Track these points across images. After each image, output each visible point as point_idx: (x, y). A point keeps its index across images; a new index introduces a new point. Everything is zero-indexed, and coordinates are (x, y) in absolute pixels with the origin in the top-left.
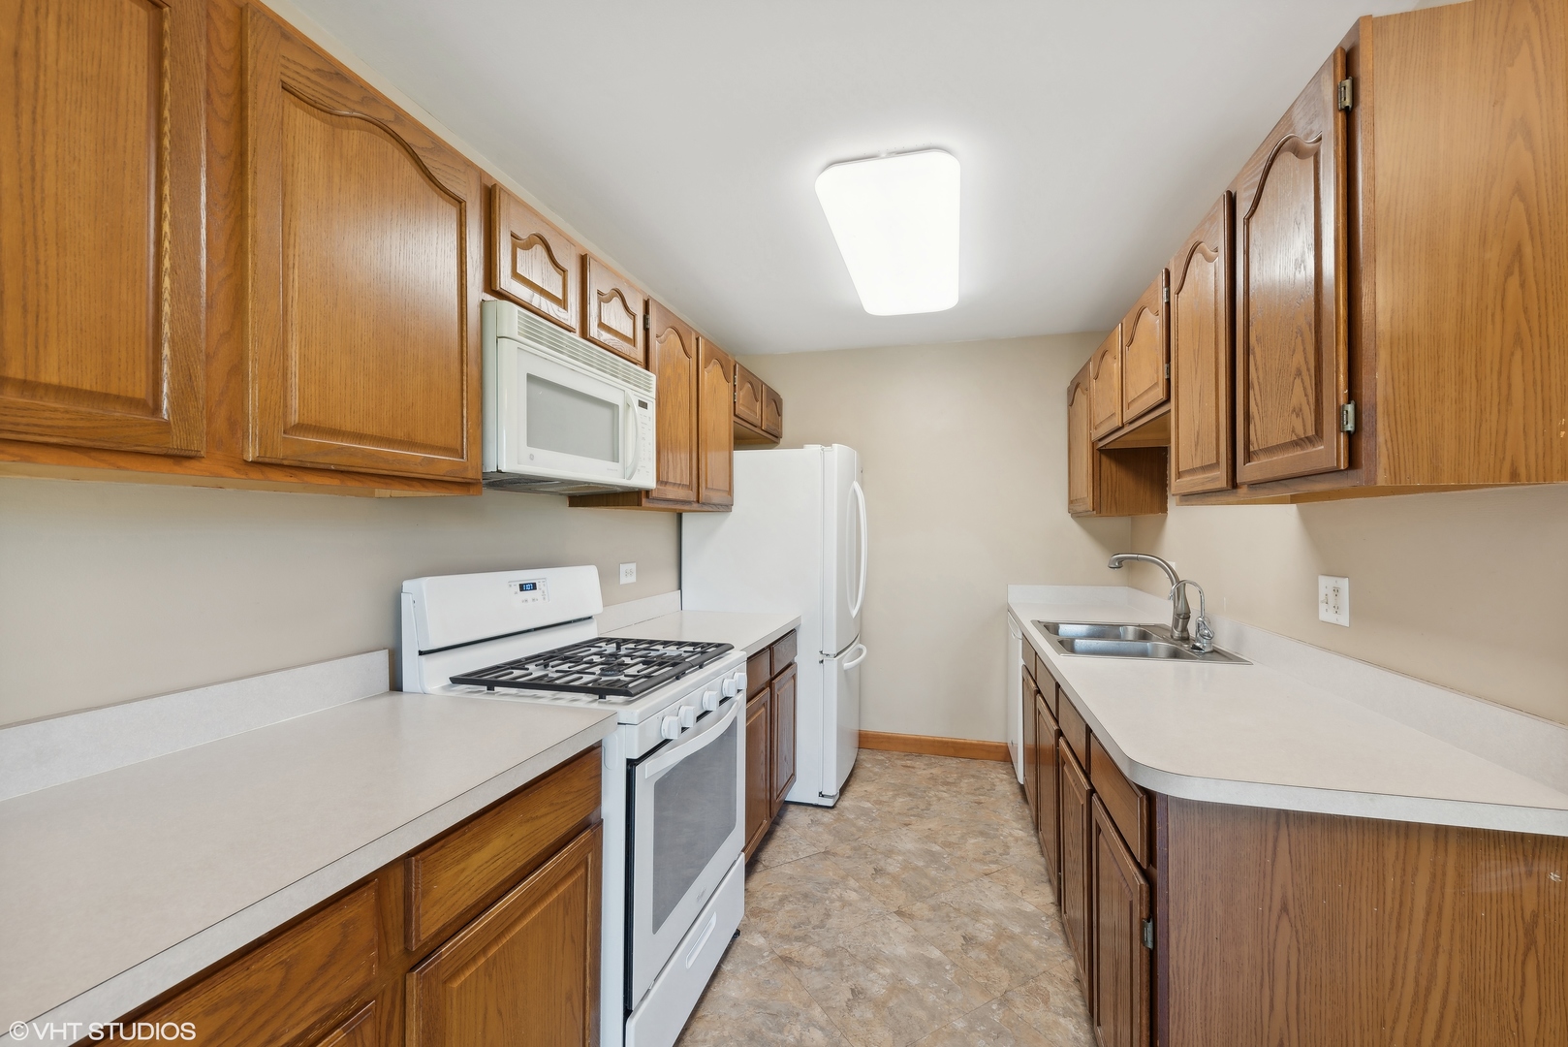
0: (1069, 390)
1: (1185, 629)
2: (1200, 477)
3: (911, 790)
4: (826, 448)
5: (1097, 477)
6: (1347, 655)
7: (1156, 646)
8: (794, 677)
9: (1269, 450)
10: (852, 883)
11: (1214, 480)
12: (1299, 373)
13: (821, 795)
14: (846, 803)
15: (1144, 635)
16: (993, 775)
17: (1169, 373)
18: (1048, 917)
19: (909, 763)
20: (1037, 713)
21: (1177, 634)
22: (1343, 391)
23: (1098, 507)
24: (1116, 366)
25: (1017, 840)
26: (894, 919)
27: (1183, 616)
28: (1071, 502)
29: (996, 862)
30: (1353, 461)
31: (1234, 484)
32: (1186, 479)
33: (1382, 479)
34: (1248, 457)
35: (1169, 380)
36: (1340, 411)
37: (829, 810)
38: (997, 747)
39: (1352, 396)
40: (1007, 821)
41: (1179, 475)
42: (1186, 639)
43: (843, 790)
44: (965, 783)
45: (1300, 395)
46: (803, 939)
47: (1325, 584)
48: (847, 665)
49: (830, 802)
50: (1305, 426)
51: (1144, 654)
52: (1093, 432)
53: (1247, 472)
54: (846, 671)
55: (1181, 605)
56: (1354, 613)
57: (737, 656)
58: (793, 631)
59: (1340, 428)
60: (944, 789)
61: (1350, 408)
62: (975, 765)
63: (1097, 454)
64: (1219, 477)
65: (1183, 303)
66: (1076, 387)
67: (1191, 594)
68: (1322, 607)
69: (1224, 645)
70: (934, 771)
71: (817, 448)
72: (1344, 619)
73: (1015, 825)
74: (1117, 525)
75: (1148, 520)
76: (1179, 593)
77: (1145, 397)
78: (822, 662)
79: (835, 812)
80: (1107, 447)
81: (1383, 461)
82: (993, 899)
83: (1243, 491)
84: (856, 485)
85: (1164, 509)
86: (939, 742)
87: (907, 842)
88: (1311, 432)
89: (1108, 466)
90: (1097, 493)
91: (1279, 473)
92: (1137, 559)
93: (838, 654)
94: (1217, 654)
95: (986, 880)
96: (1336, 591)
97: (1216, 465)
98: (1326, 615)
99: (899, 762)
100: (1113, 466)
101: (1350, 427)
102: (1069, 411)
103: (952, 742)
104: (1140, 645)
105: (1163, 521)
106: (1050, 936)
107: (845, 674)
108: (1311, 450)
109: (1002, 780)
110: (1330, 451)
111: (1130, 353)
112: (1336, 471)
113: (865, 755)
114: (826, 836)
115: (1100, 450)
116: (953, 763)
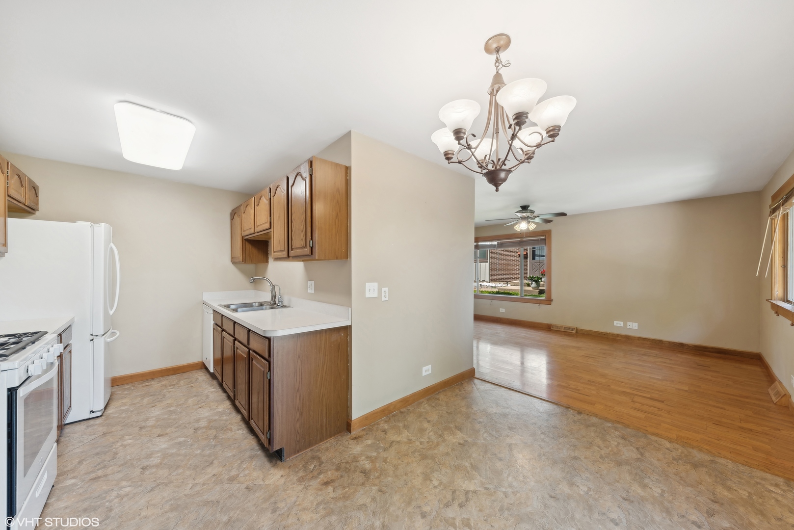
0: (231, 214)
1: (275, 301)
2: (280, 253)
3: (152, 394)
4: (93, 224)
5: (244, 249)
6: (313, 300)
7: (266, 307)
8: (70, 352)
9: (297, 248)
10: (127, 437)
11: (284, 254)
12: (302, 231)
13: (92, 412)
14: (110, 411)
15: (261, 304)
16: (196, 375)
17: (271, 220)
18: (228, 409)
19: (147, 384)
20: (222, 338)
21: (272, 302)
22: (310, 238)
23: (244, 261)
24: (252, 211)
25: (212, 392)
26: (158, 439)
27: (274, 297)
28: (232, 258)
29: (204, 402)
30: (312, 253)
31: (288, 256)
32: (276, 253)
33: (317, 258)
34: (292, 249)
35: (271, 222)
36: (310, 241)
37: (101, 418)
38: (197, 364)
39: (312, 239)
40: (206, 388)
41: (274, 252)
42: (275, 304)
43: (106, 408)
44: (182, 383)
45: (302, 236)
46: (105, 467)
47: (309, 282)
48: (109, 340)
49: (99, 414)
50: (303, 243)
51: (262, 309)
52: (243, 232)
53: (292, 253)
54: (108, 343)
55: (274, 293)
56: (315, 289)
57: (50, 337)
58: (70, 326)
59: (310, 246)
60: (172, 387)
61: (311, 241)
62: (186, 375)
63: (244, 241)
64: (285, 254)
65: (275, 200)
66: (234, 214)
67: (277, 288)
68: (309, 289)
69: (285, 303)
70: (163, 383)
71: (89, 224)
72: (313, 292)
73: (210, 388)
74: (250, 267)
75: (261, 265)
76: (273, 290)
77: (263, 226)
78: (92, 340)
79: (103, 417)
80: (249, 239)
81: (317, 254)
82: (205, 413)
83: (291, 258)
84: (112, 245)
85: (267, 262)
86: (164, 370)
87: (156, 412)
88: (304, 246)
89: (248, 245)
90: (244, 255)
91: (298, 254)
92: (260, 279)
93: (104, 335)
94: (284, 306)
95: (200, 409)
96: (311, 284)
97: (284, 250)
98: (309, 291)
99: (140, 386)
100: (250, 246)
101: (311, 246)
102: (231, 223)
103: (173, 368)
104: (261, 307)
105: (267, 265)
106: (230, 414)
107: (107, 344)
108: (304, 250)
109: (201, 376)
110: (307, 251)
111: (258, 208)
112: (309, 255)
113: (115, 389)
114: (101, 428)
115: (245, 239)
116: (174, 377)
